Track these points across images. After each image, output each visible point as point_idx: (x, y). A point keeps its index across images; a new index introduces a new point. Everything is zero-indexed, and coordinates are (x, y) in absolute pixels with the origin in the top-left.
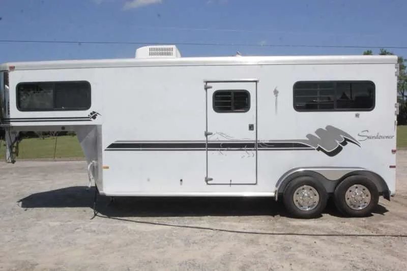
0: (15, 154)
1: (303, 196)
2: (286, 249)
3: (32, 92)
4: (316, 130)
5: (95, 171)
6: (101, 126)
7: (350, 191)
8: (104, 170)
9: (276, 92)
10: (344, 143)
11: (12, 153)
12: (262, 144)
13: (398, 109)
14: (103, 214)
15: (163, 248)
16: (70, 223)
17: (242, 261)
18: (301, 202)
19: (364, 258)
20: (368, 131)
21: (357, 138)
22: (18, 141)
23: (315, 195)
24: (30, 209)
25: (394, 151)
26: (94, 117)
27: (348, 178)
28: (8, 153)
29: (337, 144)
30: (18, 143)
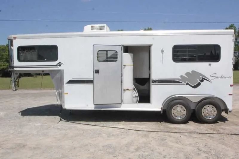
0: (17, 86)
1: (177, 111)
2: (163, 140)
3: (26, 51)
4: (185, 73)
5: (61, 95)
6: (63, 70)
7: (205, 108)
8: (65, 95)
9: (162, 51)
10: (202, 81)
11: (15, 85)
12: (154, 81)
13: (234, 60)
14: (65, 120)
15: (95, 138)
16: (46, 124)
17: (137, 146)
18: (176, 114)
19: (206, 145)
20: (216, 74)
21: (210, 78)
22: (19, 78)
23: (184, 110)
24: (25, 117)
25: (231, 86)
26: (60, 65)
27: (204, 101)
28: (13, 85)
29: (198, 81)
30: (18, 80)
